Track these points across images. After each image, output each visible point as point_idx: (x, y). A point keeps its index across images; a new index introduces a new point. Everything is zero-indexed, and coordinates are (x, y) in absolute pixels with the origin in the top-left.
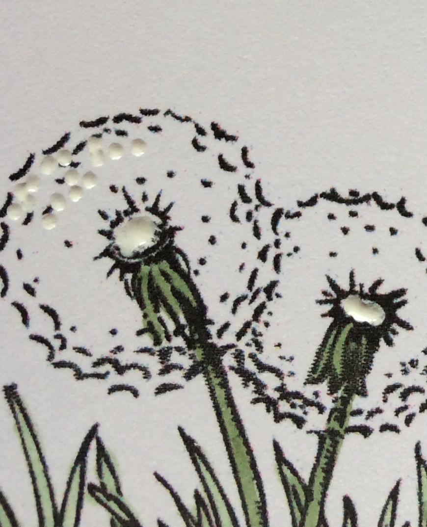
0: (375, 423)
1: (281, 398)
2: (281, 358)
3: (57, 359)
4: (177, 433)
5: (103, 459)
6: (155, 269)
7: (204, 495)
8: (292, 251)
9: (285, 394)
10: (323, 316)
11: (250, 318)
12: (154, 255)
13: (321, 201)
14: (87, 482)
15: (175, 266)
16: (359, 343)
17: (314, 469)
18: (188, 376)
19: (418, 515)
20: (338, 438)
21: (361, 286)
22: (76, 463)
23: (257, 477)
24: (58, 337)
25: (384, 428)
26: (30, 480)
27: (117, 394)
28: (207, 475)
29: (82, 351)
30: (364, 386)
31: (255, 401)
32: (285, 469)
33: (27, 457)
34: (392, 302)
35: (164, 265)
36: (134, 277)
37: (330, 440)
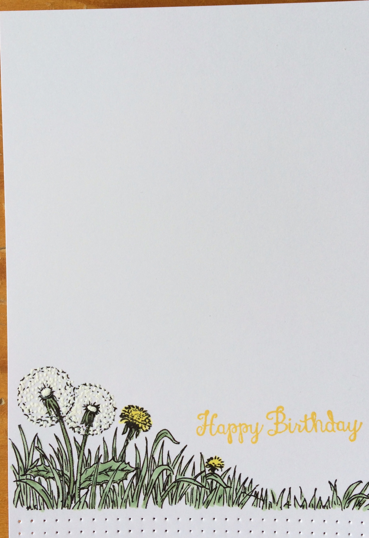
0: (95, 433)
4: (54, 435)
5: (38, 441)
6: (50, 400)
7: (59, 449)
8: (77, 396)
9: (76, 427)
10: (84, 410)
11: (69, 410)
12: (49, 397)
13: (83, 385)
14: (35, 446)
15: (54, 399)
16: (91, 416)
17: (82, 442)
18: (56, 423)
19: (104, 453)
20: (87, 436)
21: (92, 403)
22: (33, 442)
23: (70, 445)
24: (30, 414)
25: (97, 434)
26: (23, 445)
27: (42, 426)
28: (60, 444)
29: (35, 417)
30: (92, 425)
31: (70, 428)
32: (76, 443)
33: (23, 440)
34: (97, 407)
35: (51, 399)
36: (45, 402)
37: (85, 437)
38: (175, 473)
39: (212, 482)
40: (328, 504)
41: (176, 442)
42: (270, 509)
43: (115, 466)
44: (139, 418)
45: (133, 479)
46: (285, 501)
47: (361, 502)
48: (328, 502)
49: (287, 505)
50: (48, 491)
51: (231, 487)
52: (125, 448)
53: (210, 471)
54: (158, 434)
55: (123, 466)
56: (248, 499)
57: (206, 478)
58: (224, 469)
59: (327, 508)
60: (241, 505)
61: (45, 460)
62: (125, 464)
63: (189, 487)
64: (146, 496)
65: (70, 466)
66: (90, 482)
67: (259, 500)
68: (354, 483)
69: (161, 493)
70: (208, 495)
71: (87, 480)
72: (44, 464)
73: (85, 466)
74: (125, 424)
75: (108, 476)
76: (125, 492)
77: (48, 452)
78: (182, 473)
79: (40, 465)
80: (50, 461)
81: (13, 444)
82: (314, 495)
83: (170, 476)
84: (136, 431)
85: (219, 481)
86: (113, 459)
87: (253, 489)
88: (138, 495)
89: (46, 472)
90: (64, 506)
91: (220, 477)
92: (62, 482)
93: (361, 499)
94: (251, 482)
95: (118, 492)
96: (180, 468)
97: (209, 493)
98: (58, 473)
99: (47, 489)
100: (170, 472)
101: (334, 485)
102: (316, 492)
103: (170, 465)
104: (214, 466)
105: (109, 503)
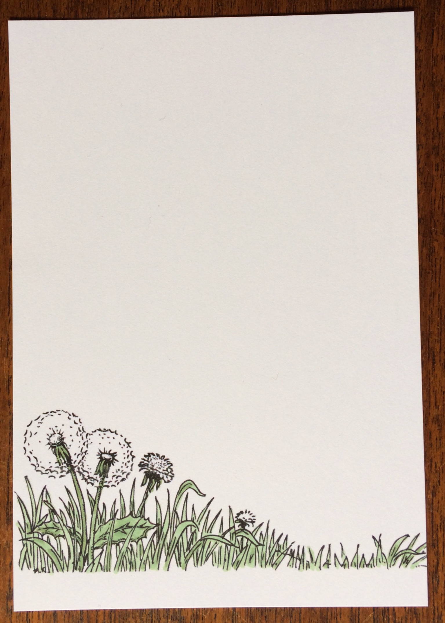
0: (110, 484)
1: (88, 478)
2: (89, 469)
3: (37, 470)
4: (64, 487)
5: (47, 494)
6: (60, 447)
7: (70, 503)
8: (90, 443)
10: (98, 458)
11: (81, 459)
12: (59, 444)
13: (97, 431)
14: (43, 500)
15: (64, 447)
16: (106, 465)
17: (96, 495)
18: (67, 473)
19: (120, 507)
20: (102, 488)
21: (107, 451)
22: (41, 495)
23: (83, 498)
24: (37, 464)
25: (112, 486)
26: (30, 500)
27: (51, 478)
28: (71, 498)
29: (43, 467)
30: (107, 475)
31: (83, 479)
32: (89, 496)
33: (30, 494)
34: (114, 455)
35: (62, 446)
36: (55, 449)
37: (100, 489)
38: (201, 529)
39: (242, 540)
40: (372, 562)
41: (201, 494)
42: (308, 569)
43: (133, 522)
44: (160, 467)
45: (154, 537)
46: (324, 561)
47: (408, 559)
48: (372, 560)
49: (327, 564)
50: (58, 550)
51: (263, 545)
52: (145, 502)
53: (240, 527)
54: (181, 485)
55: (142, 522)
56: (282, 558)
57: (236, 535)
58: (256, 524)
59: (371, 567)
60: (276, 565)
61: (55, 516)
62: (145, 519)
63: (217, 546)
64: (168, 556)
65: (82, 522)
66: (104, 541)
67: (295, 559)
68: (401, 538)
69: (184, 553)
70: (238, 554)
71: (101, 539)
72: (53, 520)
73: (100, 522)
74: (145, 474)
75: (126, 533)
76: (144, 551)
77: (58, 506)
78: (208, 530)
79: (49, 522)
80: (60, 517)
81: (19, 498)
82: (357, 552)
83: (195, 534)
84: (157, 483)
85: (250, 539)
86: (131, 514)
87: (288, 546)
88: (159, 556)
89: (56, 530)
90: (76, 569)
91: (251, 534)
92: (73, 540)
93: (408, 555)
94: (286, 539)
95: (137, 553)
96: (206, 524)
97: (238, 552)
98: (69, 531)
99: (56, 549)
100: (195, 528)
101: (378, 541)
102: (359, 549)
103: (195, 521)
104: (244, 521)
105: (126, 565)
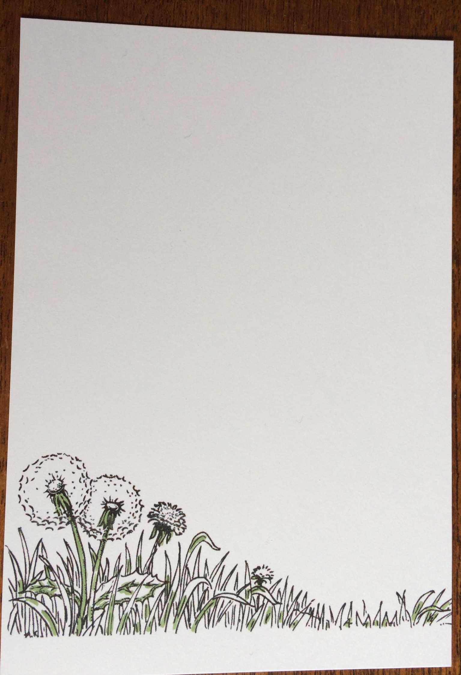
0: (115, 537)
1: (91, 531)
2: (91, 519)
3: (32, 520)
4: (63, 540)
5: (43, 548)
6: (59, 495)
7: (69, 558)
8: (95, 490)
9: (92, 529)
10: (103, 508)
11: (83, 509)
12: (59, 492)
13: (103, 477)
14: (38, 555)
15: (65, 495)
16: (111, 516)
17: (99, 550)
18: (67, 525)
19: (126, 563)
20: (105, 542)
21: (112, 500)
22: (36, 549)
23: (84, 552)
24: (33, 514)
25: (117, 539)
26: (23, 554)
27: (48, 529)
28: (70, 552)
29: (39, 518)
30: (112, 527)
31: (84, 531)
32: (91, 550)
33: (23, 548)
34: (120, 504)
35: (62, 494)
36: (54, 498)
37: (103, 542)
38: (214, 587)
39: (258, 598)
40: (395, 620)
41: (216, 548)
42: (328, 629)
43: (138, 578)
44: (172, 517)
45: (161, 596)
46: (345, 619)
47: (432, 617)
48: (395, 618)
49: (348, 623)
50: (53, 612)
51: (281, 604)
52: (153, 557)
53: (257, 584)
54: (194, 538)
55: (149, 579)
56: (301, 617)
57: (251, 592)
58: (274, 581)
59: (394, 626)
60: (293, 625)
61: (51, 573)
62: (152, 576)
63: (230, 605)
64: (177, 617)
65: (82, 580)
66: (106, 601)
67: (314, 618)
68: (426, 594)
69: (195, 613)
70: (253, 614)
71: (103, 598)
72: (49, 577)
73: (101, 580)
74: (154, 526)
75: (130, 592)
76: (150, 612)
77: (55, 562)
78: (222, 587)
79: (44, 580)
80: (57, 574)
81: (10, 552)
82: (380, 610)
83: (207, 591)
84: (167, 535)
85: (266, 596)
86: (137, 570)
87: (307, 605)
88: (167, 617)
89: (52, 588)
90: (73, 632)
91: (269, 591)
92: (71, 600)
93: (433, 612)
94: (306, 596)
95: (142, 613)
96: (219, 580)
97: (254, 612)
98: (67, 590)
99: (51, 610)
100: (208, 586)
101: (402, 597)
102: (382, 606)
103: (208, 578)
104: (261, 577)
105: (130, 627)
